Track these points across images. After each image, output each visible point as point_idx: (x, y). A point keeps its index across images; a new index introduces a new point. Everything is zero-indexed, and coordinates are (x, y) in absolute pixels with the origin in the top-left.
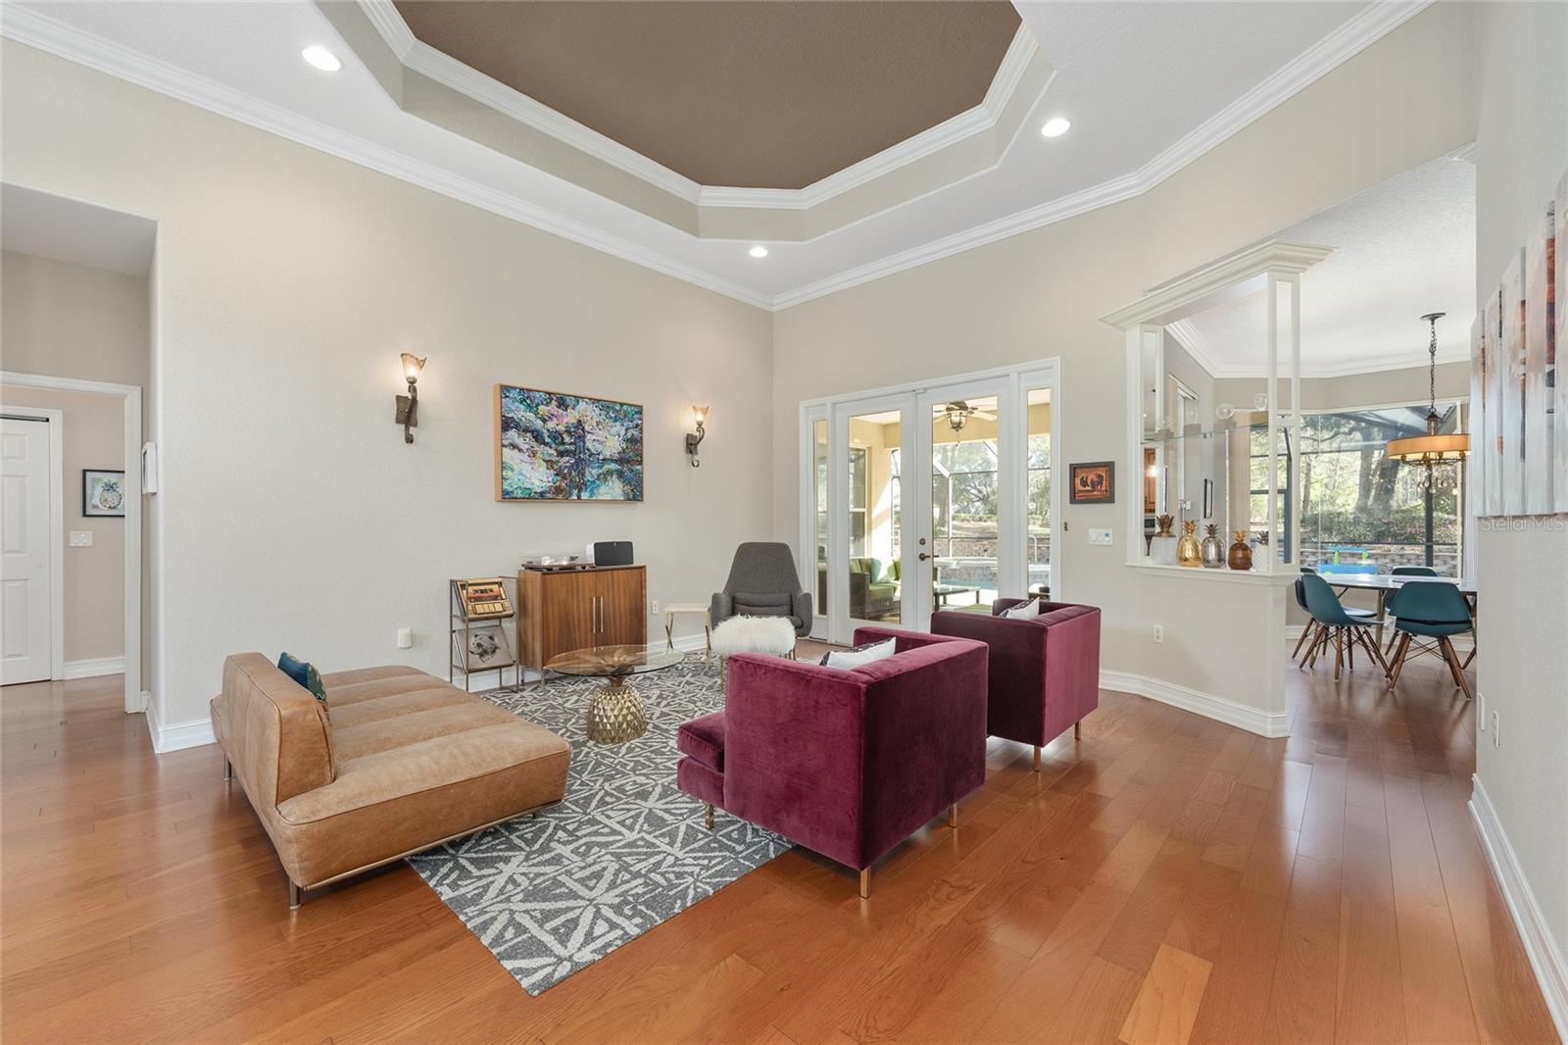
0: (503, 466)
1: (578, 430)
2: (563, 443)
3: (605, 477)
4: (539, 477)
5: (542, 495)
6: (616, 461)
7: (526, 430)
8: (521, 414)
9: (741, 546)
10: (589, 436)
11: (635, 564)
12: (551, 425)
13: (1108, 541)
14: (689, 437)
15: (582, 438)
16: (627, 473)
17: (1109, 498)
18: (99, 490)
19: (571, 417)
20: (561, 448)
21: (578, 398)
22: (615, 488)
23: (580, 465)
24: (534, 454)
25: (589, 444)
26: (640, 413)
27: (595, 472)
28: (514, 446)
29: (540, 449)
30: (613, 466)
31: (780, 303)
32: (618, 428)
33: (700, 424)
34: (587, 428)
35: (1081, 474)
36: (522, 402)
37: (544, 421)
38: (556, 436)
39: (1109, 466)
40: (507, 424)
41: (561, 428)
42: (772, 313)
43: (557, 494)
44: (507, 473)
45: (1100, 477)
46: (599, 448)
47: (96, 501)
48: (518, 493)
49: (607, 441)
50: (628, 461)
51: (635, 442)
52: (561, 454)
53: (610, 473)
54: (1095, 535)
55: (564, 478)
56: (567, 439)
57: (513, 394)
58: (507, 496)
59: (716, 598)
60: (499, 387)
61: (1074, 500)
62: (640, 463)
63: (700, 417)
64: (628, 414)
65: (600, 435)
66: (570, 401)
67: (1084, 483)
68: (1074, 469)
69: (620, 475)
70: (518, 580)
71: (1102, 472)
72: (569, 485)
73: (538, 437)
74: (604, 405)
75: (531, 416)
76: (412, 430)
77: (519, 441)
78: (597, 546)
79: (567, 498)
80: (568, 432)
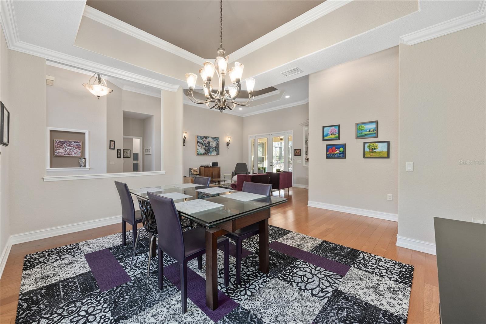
0: (197, 149)
1: (209, 143)
2: (206, 145)
3: (213, 151)
4: (202, 151)
5: (203, 154)
6: (215, 148)
7: (201, 143)
8: (200, 140)
9: (237, 163)
10: (210, 144)
11: (218, 166)
12: (204, 142)
13: (300, 162)
14: (227, 143)
15: (209, 144)
16: (217, 150)
17: (300, 155)
18: (125, 153)
19: (207, 140)
20: (206, 146)
21: (209, 137)
22: (214, 153)
23: (209, 149)
24: (202, 147)
25: (210, 145)
26: (219, 139)
27: (211, 150)
28: (199, 146)
29: (203, 146)
30: (214, 149)
31: (244, 116)
32: (215, 142)
33: (229, 140)
34: (210, 142)
35: (296, 151)
36: (200, 138)
37: (203, 141)
38: (205, 144)
39: (300, 149)
40: (198, 142)
41: (206, 142)
42: (243, 117)
43: (205, 154)
44: (198, 150)
45: (299, 151)
46: (212, 145)
47: (125, 155)
48: (199, 154)
49: (213, 144)
50: (217, 148)
51: (218, 144)
52: (206, 147)
53: (214, 150)
54: (298, 161)
55: (206, 151)
56: (207, 144)
57: (199, 137)
58: (198, 154)
59: (233, 172)
60: (196, 136)
61: (295, 155)
62: (219, 148)
63: (229, 139)
64: (217, 139)
65: (212, 143)
66: (207, 138)
67: (297, 152)
68: (295, 150)
69: (216, 150)
70: (200, 168)
71: (299, 150)
72: (207, 152)
73: (202, 144)
74: (213, 138)
75: (201, 140)
76: (184, 144)
77: (200, 145)
78: (212, 163)
79: (207, 155)
80: (207, 143)
